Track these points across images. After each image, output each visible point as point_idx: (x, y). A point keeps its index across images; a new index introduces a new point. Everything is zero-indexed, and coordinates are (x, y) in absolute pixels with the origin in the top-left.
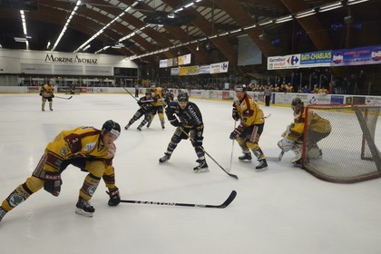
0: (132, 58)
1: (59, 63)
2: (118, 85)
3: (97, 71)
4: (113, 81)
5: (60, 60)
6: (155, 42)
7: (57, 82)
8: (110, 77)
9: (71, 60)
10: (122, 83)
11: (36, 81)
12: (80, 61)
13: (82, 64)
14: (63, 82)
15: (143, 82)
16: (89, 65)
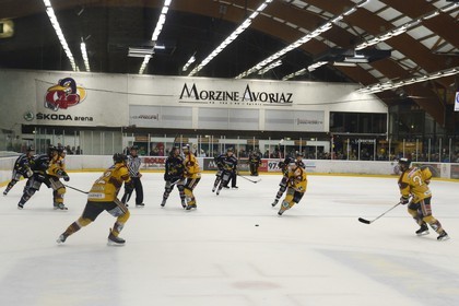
0: (376, 89)
1: (209, 104)
2: (339, 153)
3: (291, 121)
4: (326, 145)
5: (210, 95)
6: (448, 47)
7: (205, 147)
8: (320, 136)
9: (234, 97)
10: (349, 149)
11: (160, 145)
12: (253, 98)
13: (257, 105)
14: (216, 147)
15: (405, 146)
16: (274, 106)
